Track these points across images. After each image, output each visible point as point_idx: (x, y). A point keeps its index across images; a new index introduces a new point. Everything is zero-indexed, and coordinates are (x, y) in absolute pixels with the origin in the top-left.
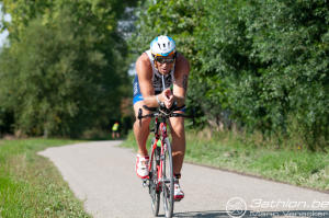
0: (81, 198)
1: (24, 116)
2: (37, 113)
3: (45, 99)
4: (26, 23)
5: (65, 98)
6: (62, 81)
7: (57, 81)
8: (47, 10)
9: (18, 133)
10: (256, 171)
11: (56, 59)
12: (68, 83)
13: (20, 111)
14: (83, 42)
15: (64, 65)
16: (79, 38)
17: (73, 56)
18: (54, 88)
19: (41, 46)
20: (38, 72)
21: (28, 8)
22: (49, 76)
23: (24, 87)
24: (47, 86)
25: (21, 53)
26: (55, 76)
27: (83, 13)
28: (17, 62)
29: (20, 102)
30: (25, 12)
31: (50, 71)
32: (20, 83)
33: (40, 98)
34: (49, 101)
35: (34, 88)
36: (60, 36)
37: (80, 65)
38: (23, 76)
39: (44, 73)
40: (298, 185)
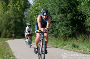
0: (13, 52)
1: (3, 33)
2: (6, 33)
3: (7, 30)
4: (3, 13)
5: (12, 29)
6: (11, 26)
7: (10, 26)
8: (8, 10)
9: (2, 37)
10: (53, 45)
11: (10, 21)
12: (13, 26)
13: (2, 32)
14: (16, 17)
15: (12, 22)
16: (15, 16)
17: (14, 20)
18: (10, 27)
19: (7, 18)
20: (6, 24)
21: (4, 10)
22: (8, 25)
23: (3, 27)
24: (8, 27)
25: (2, 19)
26: (10, 24)
27: (16, 11)
28: (1, 21)
29: (2, 30)
30: (3, 11)
31: (9, 23)
32: (2, 26)
33: (6, 29)
34: (9, 30)
35: (5, 27)
36: (11, 16)
37: (15, 22)
38: (3, 24)
39: (7, 24)
40: (61, 48)
